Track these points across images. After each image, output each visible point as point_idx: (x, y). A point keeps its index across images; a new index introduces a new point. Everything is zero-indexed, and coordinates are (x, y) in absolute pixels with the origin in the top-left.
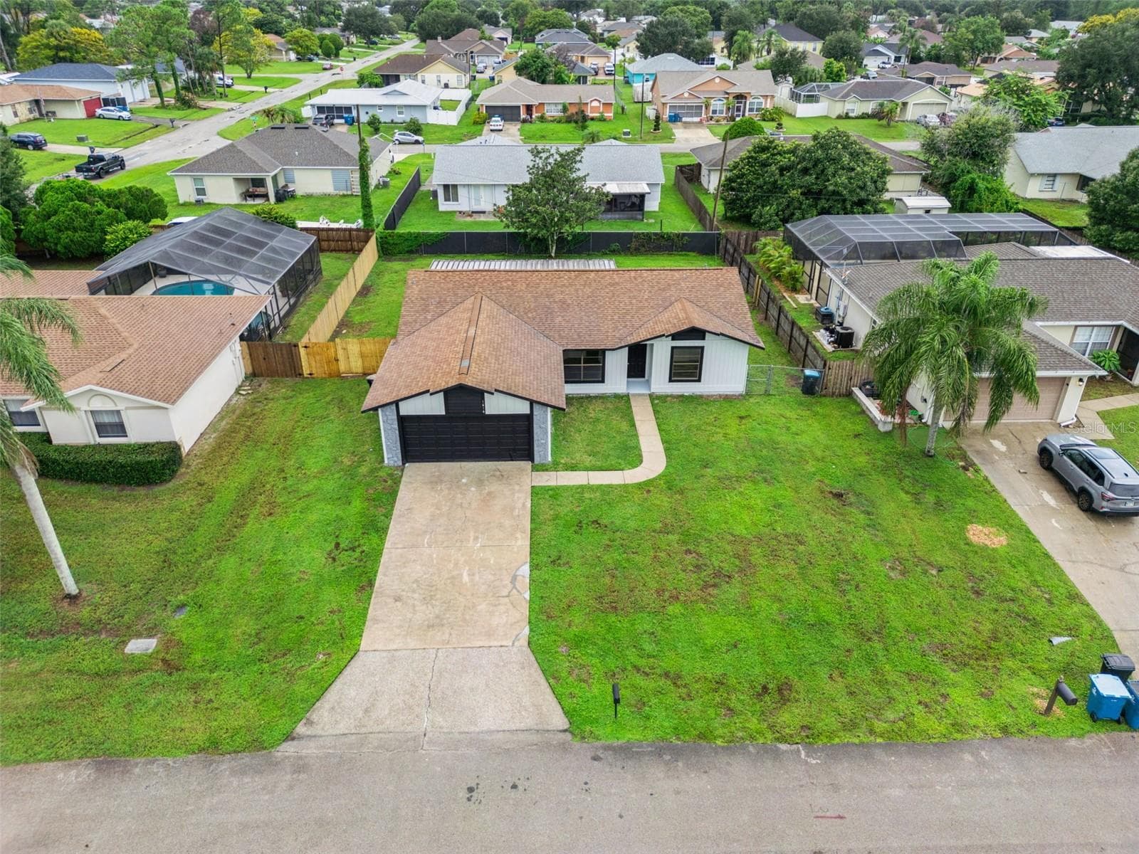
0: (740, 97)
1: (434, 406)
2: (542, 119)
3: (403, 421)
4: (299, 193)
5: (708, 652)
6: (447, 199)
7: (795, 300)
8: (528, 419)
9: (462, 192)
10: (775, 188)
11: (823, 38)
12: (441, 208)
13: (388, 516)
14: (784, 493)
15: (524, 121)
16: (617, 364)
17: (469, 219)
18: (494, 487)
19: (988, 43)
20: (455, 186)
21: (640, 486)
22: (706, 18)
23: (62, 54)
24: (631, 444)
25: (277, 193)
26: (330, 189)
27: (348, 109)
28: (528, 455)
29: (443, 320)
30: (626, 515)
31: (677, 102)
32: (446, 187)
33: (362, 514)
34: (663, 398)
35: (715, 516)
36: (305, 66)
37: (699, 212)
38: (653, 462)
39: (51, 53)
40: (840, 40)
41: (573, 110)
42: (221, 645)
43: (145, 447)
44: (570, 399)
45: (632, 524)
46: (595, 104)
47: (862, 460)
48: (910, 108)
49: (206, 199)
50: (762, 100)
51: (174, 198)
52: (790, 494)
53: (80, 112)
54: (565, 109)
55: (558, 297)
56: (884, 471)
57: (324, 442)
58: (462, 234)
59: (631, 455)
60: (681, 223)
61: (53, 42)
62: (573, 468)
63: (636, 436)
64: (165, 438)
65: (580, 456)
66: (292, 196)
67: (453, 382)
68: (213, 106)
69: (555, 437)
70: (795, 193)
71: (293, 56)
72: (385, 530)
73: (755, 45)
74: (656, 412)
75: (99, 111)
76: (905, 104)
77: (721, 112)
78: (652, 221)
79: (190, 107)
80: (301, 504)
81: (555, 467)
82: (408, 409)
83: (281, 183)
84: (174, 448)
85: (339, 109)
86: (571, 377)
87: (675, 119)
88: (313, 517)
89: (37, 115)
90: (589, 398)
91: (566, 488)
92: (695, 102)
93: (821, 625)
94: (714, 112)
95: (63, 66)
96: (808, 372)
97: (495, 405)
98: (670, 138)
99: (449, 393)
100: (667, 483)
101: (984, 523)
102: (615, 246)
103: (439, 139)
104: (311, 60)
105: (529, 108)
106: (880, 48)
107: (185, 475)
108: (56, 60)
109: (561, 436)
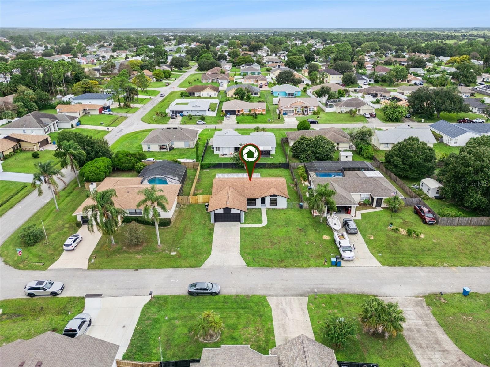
0: (306, 107)
1: (222, 211)
2: (243, 114)
3: (215, 214)
4: (175, 148)
5: (271, 256)
6: (216, 151)
7: (304, 184)
8: (240, 214)
9: (221, 149)
10: (305, 150)
11: (343, 74)
12: (215, 153)
13: (213, 232)
14: (290, 229)
15: (237, 115)
16: (258, 202)
17: (223, 157)
18: (233, 227)
19: (401, 76)
20: (219, 148)
21: (261, 227)
22: (304, 60)
23: (87, 90)
24: (261, 219)
25: (169, 149)
26: (184, 147)
27: (182, 112)
28: (240, 221)
29: (221, 192)
30: (258, 233)
31: (286, 109)
32: (216, 148)
33: (208, 232)
34: (268, 209)
35: (275, 233)
36: (159, 84)
37: (285, 155)
38: (265, 222)
39: (83, 89)
40: (348, 76)
41: (252, 112)
42: (187, 253)
43: (165, 219)
44: (248, 209)
45: (259, 234)
46: (260, 109)
47: (308, 223)
48: (361, 111)
49: (150, 150)
50: (314, 108)
51: (140, 149)
52: (291, 229)
53: (97, 112)
54: (250, 111)
55: (246, 186)
56: (311, 225)
57: (197, 218)
58: (221, 164)
59: (260, 221)
60: (280, 160)
61: (85, 86)
62: (248, 224)
63: (262, 217)
64: (168, 217)
65: (250, 221)
66: (173, 149)
67: (225, 207)
68: (135, 106)
69: (245, 217)
70: (310, 152)
71: (154, 79)
72: (213, 235)
73: (318, 76)
74: (267, 212)
75: (103, 112)
76: (360, 109)
77: (300, 112)
78: (273, 157)
79: (128, 107)
80: (196, 230)
81: (245, 223)
82: (216, 212)
83: (170, 145)
84: (170, 219)
85: (179, 111)
86: (248, 204)
87: (285, 114)
88: (199, 233)
89: (84, 113)
90: (253, 209)
91: (247, 228)
92: (292, 109)
93: (291, 252)
94: (298, 112)
95: (87, 94)
96: (300, 204)
97: (233, 211)
98: (283, 121)
99: (224, 209)
100: (267, 227)
101: (326, 235)
102: (261, 166)
103: (210, 122)
104: (161, 81)
105: (239, 111)
106: (364, 77)
107: (171, 225)
108: (85, 92)
109: (246, 217)
